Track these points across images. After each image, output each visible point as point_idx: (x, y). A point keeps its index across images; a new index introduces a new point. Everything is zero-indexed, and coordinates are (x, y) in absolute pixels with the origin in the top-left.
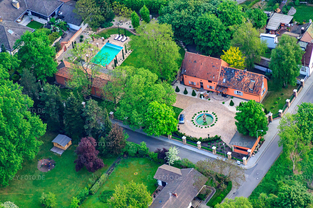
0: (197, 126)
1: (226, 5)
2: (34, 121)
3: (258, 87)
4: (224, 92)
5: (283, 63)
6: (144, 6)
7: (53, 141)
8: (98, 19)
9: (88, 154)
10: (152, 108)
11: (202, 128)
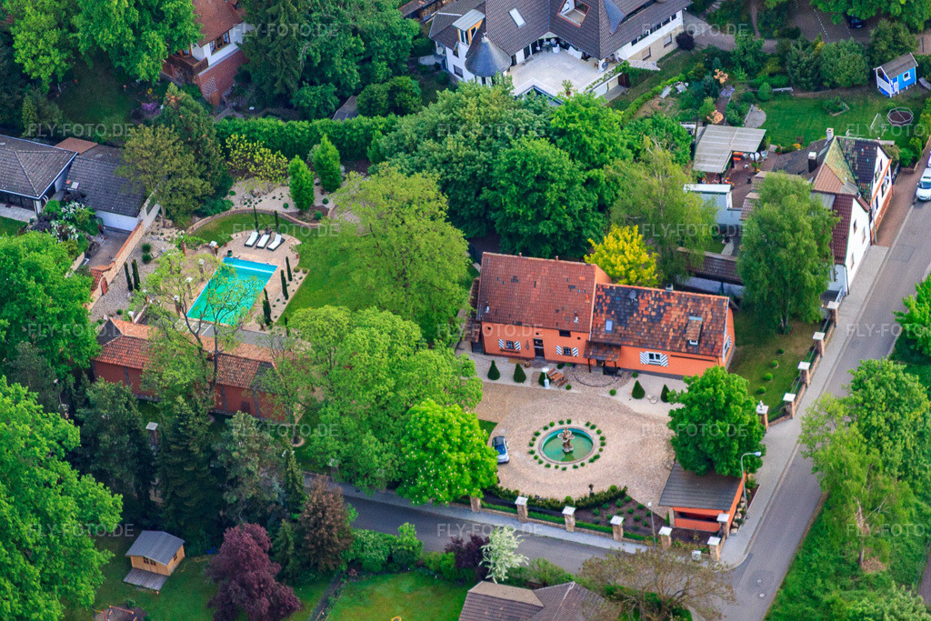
0: (548, 466)
1: (574, 109)
2: (84, 492)
3: (712, 335)
4: (611, 359)
5: (783, 254)
6: (325, 138)
7: (128, 554)
8: (192, 190)
9: (251, 574)
10: (423, 420)
11: (564, 469)
